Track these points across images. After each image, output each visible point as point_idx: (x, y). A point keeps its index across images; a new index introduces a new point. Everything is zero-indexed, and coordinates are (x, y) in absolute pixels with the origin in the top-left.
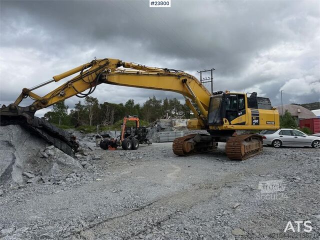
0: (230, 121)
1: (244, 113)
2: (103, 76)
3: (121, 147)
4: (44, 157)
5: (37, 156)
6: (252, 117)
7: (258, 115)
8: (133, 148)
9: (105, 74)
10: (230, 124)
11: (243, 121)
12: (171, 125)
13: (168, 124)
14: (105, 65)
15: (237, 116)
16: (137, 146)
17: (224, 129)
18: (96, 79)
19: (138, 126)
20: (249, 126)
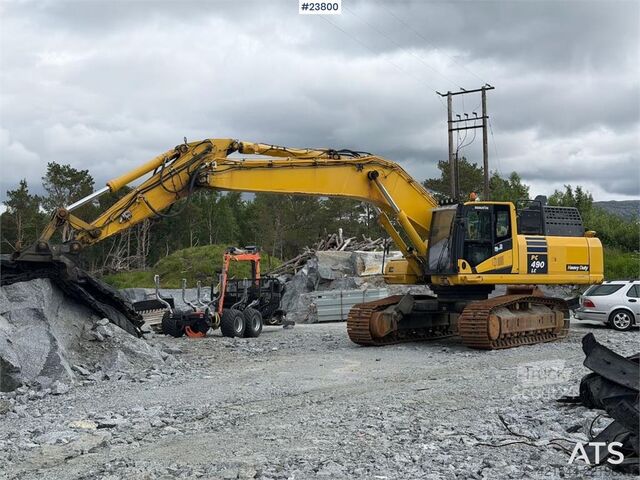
0: (473, 265)
1: (508, 246)
2: (201, 177)
3: (218, 331)
4: (97, 340)
5: (82, 337)
6: (529, 256)
7: (545, 250)
8: (248, 333)
9: (204, 173)
10: (475, 272)
11: (506, 264)
12: (353, 268)
13: (341, 266)
14: (205, 153)
15: (492, 254)
16: (257, 328)
17: (459, 282)
18: (189, 182)
19: (258, 277)
20: (521, 277)
